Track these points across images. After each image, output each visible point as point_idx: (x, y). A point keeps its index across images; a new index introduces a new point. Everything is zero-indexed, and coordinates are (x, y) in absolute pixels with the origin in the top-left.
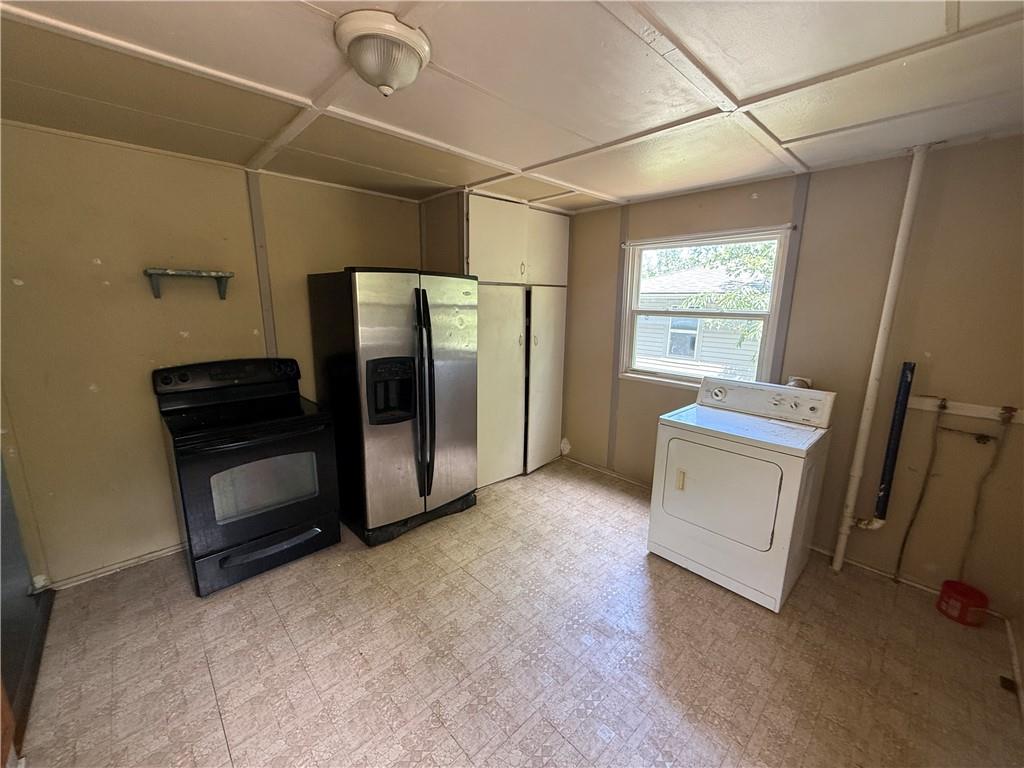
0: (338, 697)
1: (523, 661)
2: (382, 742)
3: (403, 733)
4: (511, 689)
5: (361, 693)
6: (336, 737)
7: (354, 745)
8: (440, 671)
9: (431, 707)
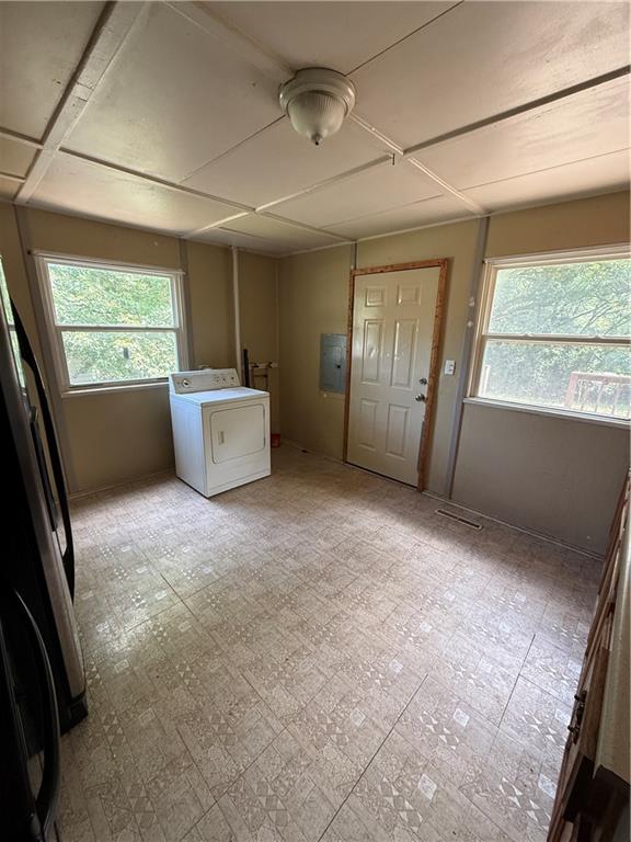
0: (330, 662)
2: (357, 621)
3: (349, 612)
5: (324, 646)
6: (360, 652)
7: (362, 637)
8: (303, 599)
9: (330, 599)
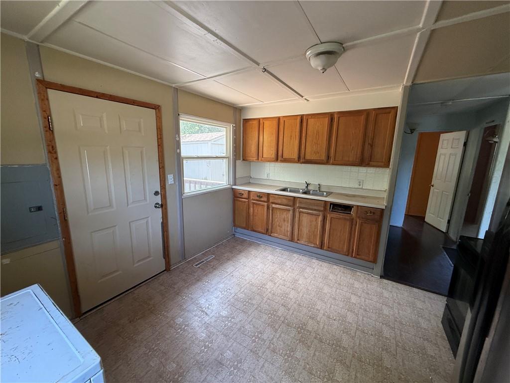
1: (261, 333)
4: (262, 320)
